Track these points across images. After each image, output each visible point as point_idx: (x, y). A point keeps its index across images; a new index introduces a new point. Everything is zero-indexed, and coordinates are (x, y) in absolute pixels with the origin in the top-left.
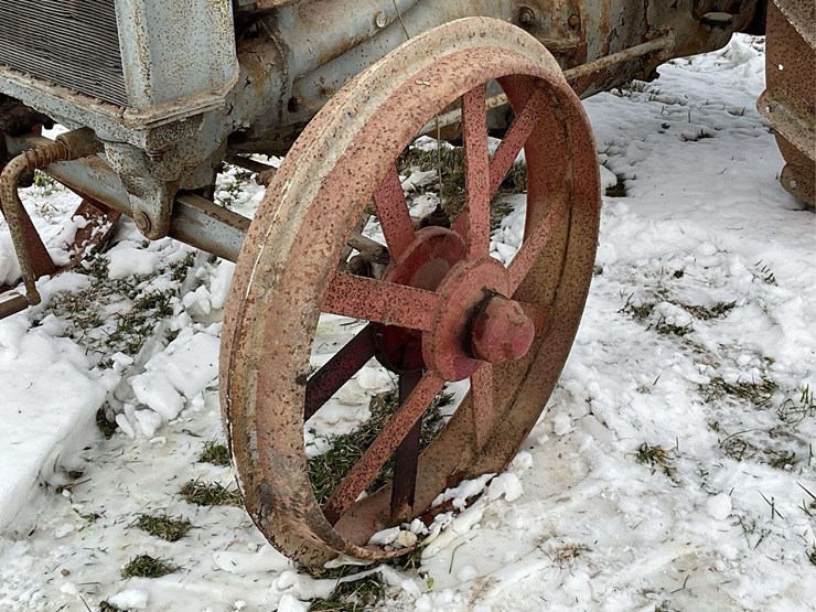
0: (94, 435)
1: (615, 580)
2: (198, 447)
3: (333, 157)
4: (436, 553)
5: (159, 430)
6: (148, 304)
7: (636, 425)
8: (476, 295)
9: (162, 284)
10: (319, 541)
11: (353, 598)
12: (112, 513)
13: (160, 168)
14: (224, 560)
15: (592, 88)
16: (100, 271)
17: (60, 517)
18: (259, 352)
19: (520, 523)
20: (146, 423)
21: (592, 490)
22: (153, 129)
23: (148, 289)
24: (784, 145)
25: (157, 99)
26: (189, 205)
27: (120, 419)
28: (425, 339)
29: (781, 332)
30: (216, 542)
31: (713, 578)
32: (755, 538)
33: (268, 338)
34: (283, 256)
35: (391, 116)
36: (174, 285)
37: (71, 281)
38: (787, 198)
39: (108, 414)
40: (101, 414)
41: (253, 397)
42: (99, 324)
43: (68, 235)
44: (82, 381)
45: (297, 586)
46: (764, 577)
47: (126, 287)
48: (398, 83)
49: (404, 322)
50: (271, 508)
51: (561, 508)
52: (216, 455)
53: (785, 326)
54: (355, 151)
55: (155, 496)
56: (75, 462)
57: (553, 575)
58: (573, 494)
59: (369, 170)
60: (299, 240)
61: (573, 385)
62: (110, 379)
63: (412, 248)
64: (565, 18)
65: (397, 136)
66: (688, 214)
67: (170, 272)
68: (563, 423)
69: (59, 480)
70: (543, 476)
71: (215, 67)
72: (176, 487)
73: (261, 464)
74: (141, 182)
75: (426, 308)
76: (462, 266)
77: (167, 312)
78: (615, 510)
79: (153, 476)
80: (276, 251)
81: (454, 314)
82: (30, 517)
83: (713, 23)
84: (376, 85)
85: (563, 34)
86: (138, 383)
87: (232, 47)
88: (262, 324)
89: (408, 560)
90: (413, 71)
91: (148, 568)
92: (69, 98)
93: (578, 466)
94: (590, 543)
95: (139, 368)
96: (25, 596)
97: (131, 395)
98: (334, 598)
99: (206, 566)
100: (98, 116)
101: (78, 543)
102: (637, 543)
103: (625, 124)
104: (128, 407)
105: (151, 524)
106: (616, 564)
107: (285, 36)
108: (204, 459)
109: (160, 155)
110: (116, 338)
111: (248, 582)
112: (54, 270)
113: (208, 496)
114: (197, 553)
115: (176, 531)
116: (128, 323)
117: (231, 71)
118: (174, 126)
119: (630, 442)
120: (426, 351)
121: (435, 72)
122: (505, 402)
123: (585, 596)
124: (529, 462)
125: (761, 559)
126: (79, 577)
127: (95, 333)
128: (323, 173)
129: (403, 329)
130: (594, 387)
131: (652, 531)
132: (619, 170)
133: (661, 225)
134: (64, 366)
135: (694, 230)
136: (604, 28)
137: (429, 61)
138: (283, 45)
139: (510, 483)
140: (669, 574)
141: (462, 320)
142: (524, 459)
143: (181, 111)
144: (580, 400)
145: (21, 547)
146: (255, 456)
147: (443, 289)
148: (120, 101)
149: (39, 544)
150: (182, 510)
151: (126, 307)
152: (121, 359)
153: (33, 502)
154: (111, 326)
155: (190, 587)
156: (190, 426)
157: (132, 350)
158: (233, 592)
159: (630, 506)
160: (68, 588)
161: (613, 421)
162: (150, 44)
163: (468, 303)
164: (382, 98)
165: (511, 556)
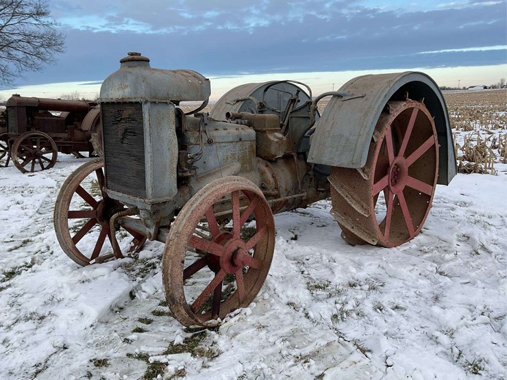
0: (128, 298)
1: (273, 333)
2: (159, 302)
3: (195, 205)
4: (223, 327)
5: (147, 298)
6: (149, 266)
7: (287, 297)
8: (235, 248)
9: (154, 260)
10: (187, 316)
11: (197, 338)
12: (130, 318)
13: (154, 217)
14: (162, 329)
15: (284, 208)
16: (136, 258)
17: (116, 319)
18: (173, 255)
19: (249, 320)
20: (144, 296)
21: (272, 312)
22: (153, 204)
23: (150, 262)
24: (342, 227)
25: (154, 196)
26: (162, 230)
27: (136, 294)
28: (221, 259)
29: (335, 275)
30: (161, 324)
31: (301, 333)
32: (315, 324)
33: (175, 250)
34: (180, 229)
35: (211, 196)
36: (158, 260)
37: (127, 260)
38: (344, 241)
39: (133, 294)
40: (131, 293)
41: (170, 268)
42: (134, 271)
43: (128, 248)
44: (127, 283)
45: (181, 334)
46: (316, 333)
47: (143, 261)
48: (213, 189)
49: (214, 253)
50: (174, 303)
51: (262, 317)
52: (163, 304)
53: (336, 273)
54: (201, 204)
55: (143, 314)
56: (121, 305)
57: (256, 333)
58: (266, 314)
59: (204, 208)
60: (185, 225)
61: (270, 285)
62: (135, 284)
63: (219, 235)
64: (274, 186)
65: (212, 201)
66: (313, 245)
67: (157, 258)
68: (266, 296)
69: (116, 309)
70: (258, 310)
71: (171, 190)
72: (150, 311)
73: (171, 288)
74: (149, 222)
75: (220, 250)
76: (231, 240)
77: (155, 268)
78: (277, 318)
79: (145, 309)
80: (178, 228)
81: (229, 252)
82: (107, 318)
83: (320, 191)
84: (207, 189)
85: (273, 190)
86: (143, 285)
87: (176, 185)
88: (174, 247)
89: (215, 328)
90: (218, 187)
91: (140, 330)
92: (132, 197)
93: (269, 307)
94: (268, 325)
95: (144, 281)
96: (103, 336)
97: (141, 289)
98: (192, 337)
99: (156, 330)
100: (138, 202)
101: (120, 325)
102: (282, 325)
103: (300, 222)
104: (139, 291)
105: (141, 320)
106: (274, 330)
107: (192, 185)
108: (160, 305)
109: (154, 213)
110: (139, 274)
111: (168, 334)
112: (123, 257)
113: (159, 314)
114: (154, 327)
115: (149, 322)
116: (142, 270)
117: (175, 191)
118: (158, 204)
119: (285, 300)
120: (221, 262)
121: (223, 187)
122: (249, 289)
123: (264, 338)
124: (255, 305)
125: (316, 329)
126: (119, 332)
127: (132, 273)
128: (192, 209)
129: (214, 255)
130: (276, 286)
131: (287, 322)
132: (296, 234)
133: (305, 247)
134: (122, 279)
135: (315, 249)
136: (286, 190)
137: (222, 185)
138: (191, 187)
139: (248, 310)
140: (289, 333)
141: (231, 254)
142: (253, 304)
143: (161, 200)
144: (272, 290)
145: (103, 325)
146: (170, 285)
147: (226, 245)
148: (145, 197)
149: (108, 325)
150: (152, 317)
151: (143, 266)
152: (139, 279)
153: (108, 314)
154: (138, 271)
155: (151, 335)
156: (157, 297)
157: (143, 277)
158: (162, 336)
159: (281, 317)
160: (115, 334)
161: (281, 295)
162: (154, 182)
163: (233, 250)
164: (209, 192)
165: (245, 328)
